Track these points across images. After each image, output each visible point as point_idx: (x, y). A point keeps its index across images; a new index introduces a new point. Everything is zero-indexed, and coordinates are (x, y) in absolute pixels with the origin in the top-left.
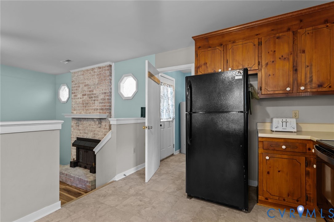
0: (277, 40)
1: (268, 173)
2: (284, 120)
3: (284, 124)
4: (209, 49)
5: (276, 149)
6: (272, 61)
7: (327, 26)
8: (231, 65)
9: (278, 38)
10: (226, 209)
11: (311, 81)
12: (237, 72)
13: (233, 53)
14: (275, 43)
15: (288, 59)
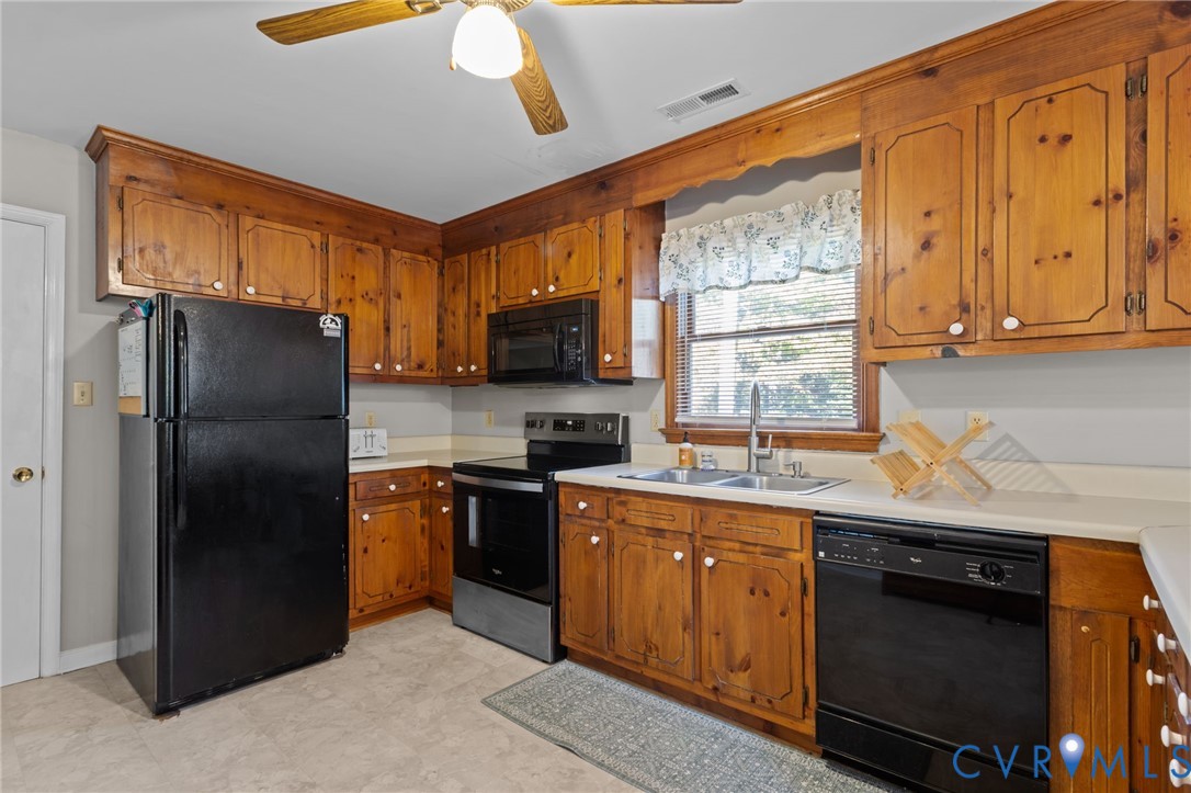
0: (359, 255)
1: (366, 551)
2: (369, 433)
3: (369, 439)
4: (176, 202)
5: (379, 494)
6: (348, 297)
7: (429, 262)
8: (252, 279)
9: (360, 250)
10: (299, 674)
11: (409, 355)
12: (329, 321)
13: (257, 244)
14: (354, 260)
15: (377, 304)
